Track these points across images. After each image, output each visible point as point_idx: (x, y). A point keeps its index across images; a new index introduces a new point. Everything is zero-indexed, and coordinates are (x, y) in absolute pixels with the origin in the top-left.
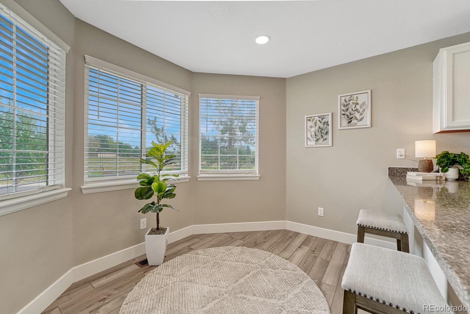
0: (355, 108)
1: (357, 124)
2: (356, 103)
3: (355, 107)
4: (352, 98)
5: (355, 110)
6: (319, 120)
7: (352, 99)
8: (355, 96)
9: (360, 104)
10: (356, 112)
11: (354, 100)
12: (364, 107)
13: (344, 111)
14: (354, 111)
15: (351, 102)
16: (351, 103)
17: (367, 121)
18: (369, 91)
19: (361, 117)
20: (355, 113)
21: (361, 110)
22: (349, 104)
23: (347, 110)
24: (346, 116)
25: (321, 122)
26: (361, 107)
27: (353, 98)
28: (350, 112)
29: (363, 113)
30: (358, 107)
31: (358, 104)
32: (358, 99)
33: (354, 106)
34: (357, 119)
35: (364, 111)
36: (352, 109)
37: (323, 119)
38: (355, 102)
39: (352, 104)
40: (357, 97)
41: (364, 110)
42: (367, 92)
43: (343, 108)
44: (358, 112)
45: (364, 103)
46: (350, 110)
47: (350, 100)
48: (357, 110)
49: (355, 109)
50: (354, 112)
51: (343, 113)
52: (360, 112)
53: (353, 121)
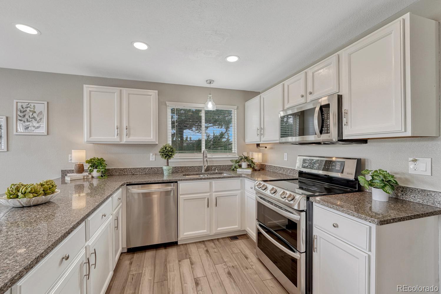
0: (33, 116)
1: (34, 131)
2: (33, 111)
3: (32, 115)
4: (29, 105)
5: (32, 118)
7: (29, 106)
8: (32, 105)
9: (37, 112)
10: (33, 119)
11: (31, 108)
12: (41, 116)
13: (20, 117)
14: (31, 118)
15: (28, 109)
16: (28, 111)
17: (44, 129)
18: (46, 103)
19: (38, 125)
20: (32, 120)
21: (38, 119)
22: (26, 111)
23: (24, 116)
24: (22, 122)
26: (38, 116)
27: (31, 105)
28: (27, 118)
29: (40, 122)
30: (35, 115)
31: (35, 112)
32: (35, 108)
33: (31, 113)
34: (34, 127)
35: (41, 120)
36: (29, 116)
38: (32, 110)
39: (29, 111)
40: (34, 106)
41: (41, 119)
42: (44, 104)
43: (19, 113)
44: (36, 120)
45: (41, 113)
46: (27, 117)
47: (28, 107)
48: (34, 118)
49: (32, 117)
50: (31, 119)
52: (38, 120)
53: (30, 128)
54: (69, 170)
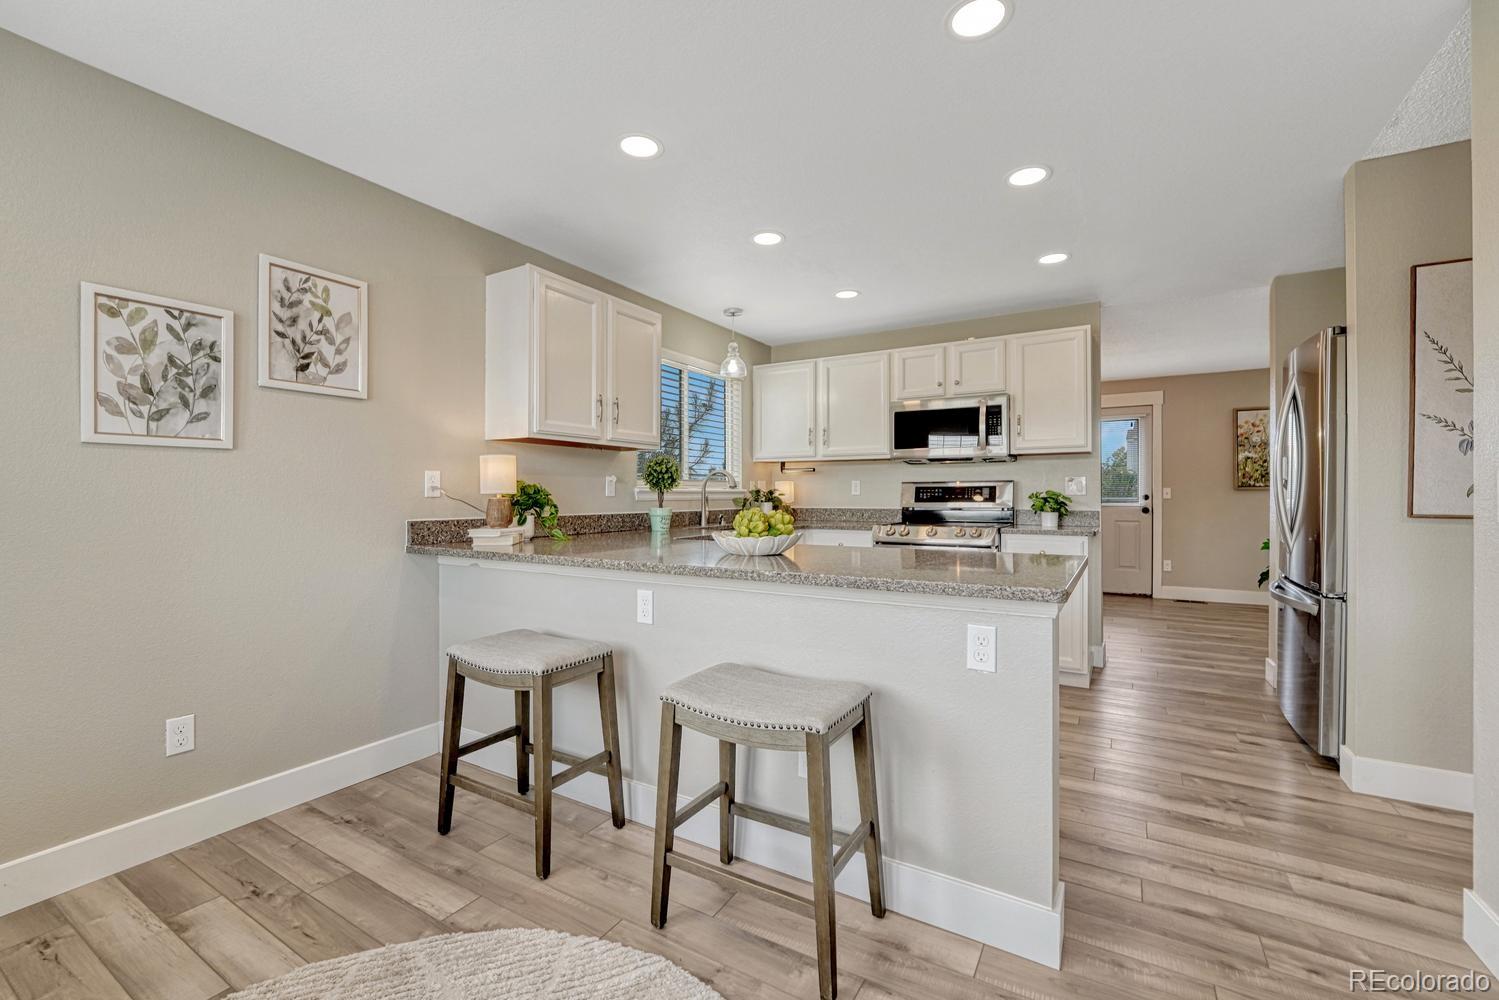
0: (321, 325)
1: (325, 378)
2: (322, 307)
3: (320, 321)
4: (310, 284)
5: (321, 333)
6: (170, 328)
7: (310, 289)
8: (321, 284)
9: (336, 315)
10: (322, 337)
11: (316, 296)
12: (348, 332)
13: (281, 321)
14: (317, 333)
15: (307, 298)
16: (306, 303)
17: (357, 379)
18: (364, 286)
19: (339, 359)
20: (319, 341)
21: (339, 339)
22: (300, 302)
23: (294, 321)
24: (287, 342)
25: (179, 338)
26: (337, 327)
27: (315, 286)
28: (303, 332)
29: (346, 348)
30: (328, 322)
31: (329, 313)
32: (328, 295)
33: (317, 315)
34: (326, 365)
35: (348, 344)
36: (311, 325)
37: (188, 326)
38: (320, 301)
39: (309, 306)
40: (326, 290)
41: (347, 341)
42: (358, 288)
43: (276, 307)
44: (331, 342)
45: (346, 319)
46: (302, 325)
47: (304, 291)
48: (324, 332)
49: (320, 328)
50: (315, 337)
51: (280, 328)
52: (337, 343)
53: (312, 368)
54: (433, 522)
